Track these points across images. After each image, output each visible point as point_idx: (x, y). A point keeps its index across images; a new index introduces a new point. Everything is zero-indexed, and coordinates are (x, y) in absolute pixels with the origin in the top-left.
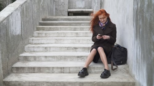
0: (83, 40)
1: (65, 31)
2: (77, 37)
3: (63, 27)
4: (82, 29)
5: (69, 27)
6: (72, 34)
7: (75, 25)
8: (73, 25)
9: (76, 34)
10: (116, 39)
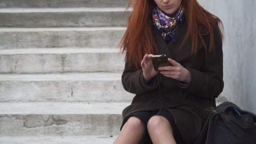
0: (87, 84)
1: (13, 47)
2: (63, 72)
3: (6, 33)
4: (83, 41)
5: (31, 33)
6: (43, 62)
7: (54, 23)
8: (48, 22)
9: (59, 63)
10: (224, 79)
